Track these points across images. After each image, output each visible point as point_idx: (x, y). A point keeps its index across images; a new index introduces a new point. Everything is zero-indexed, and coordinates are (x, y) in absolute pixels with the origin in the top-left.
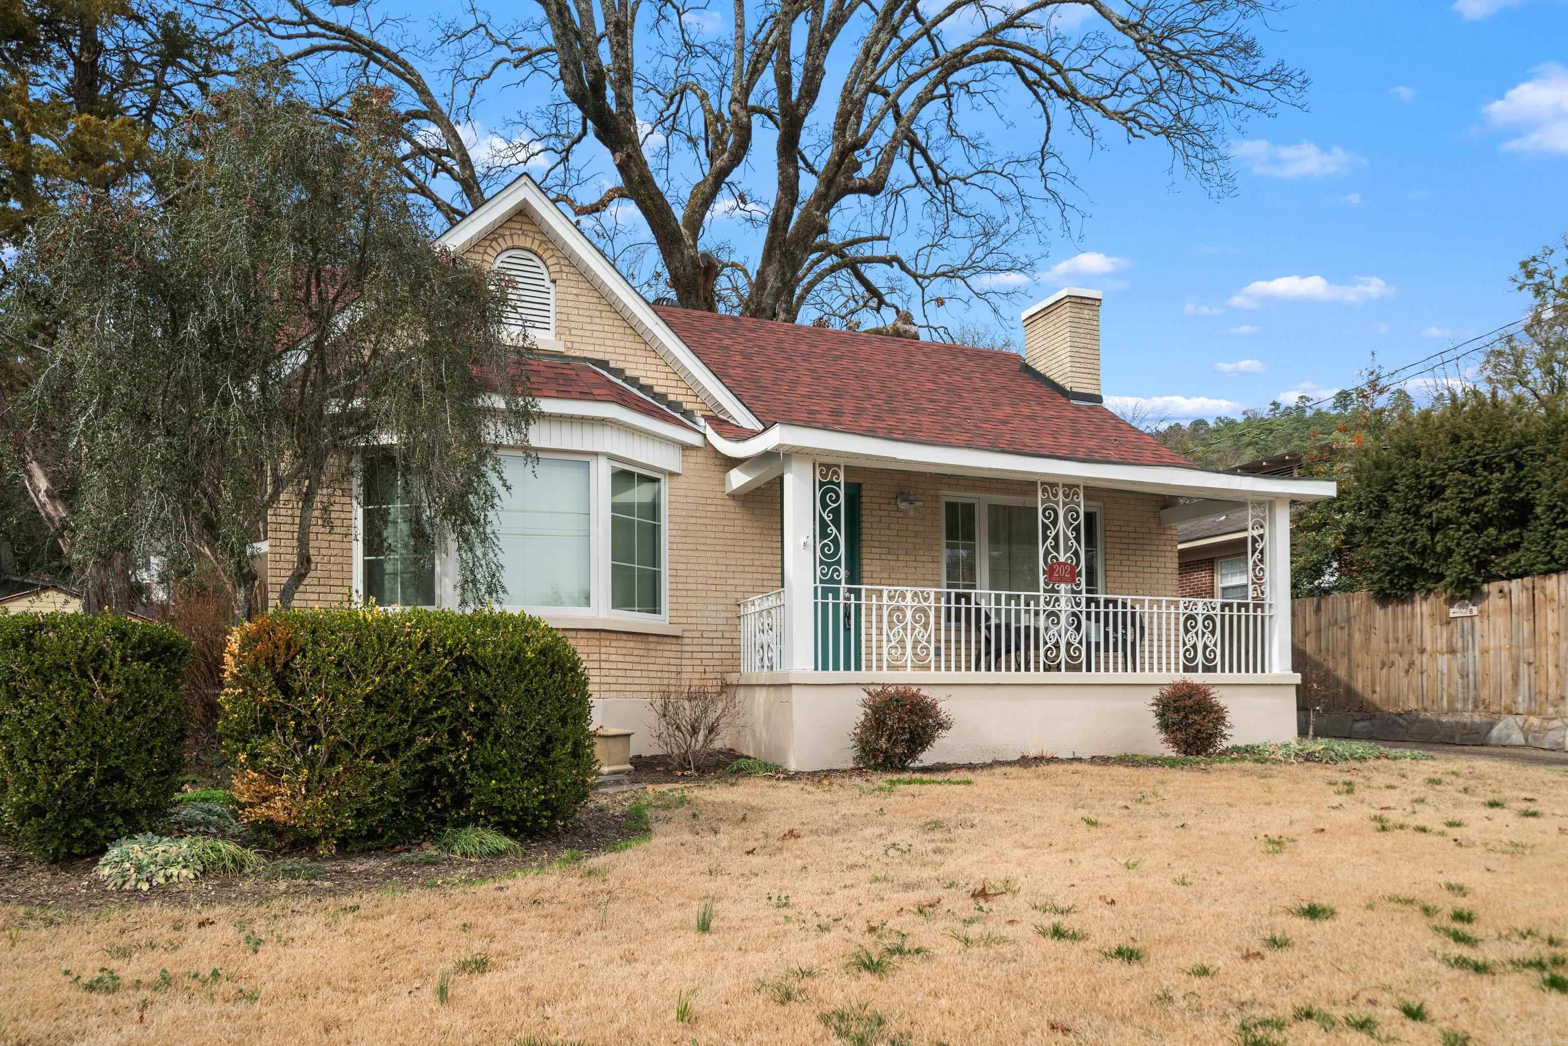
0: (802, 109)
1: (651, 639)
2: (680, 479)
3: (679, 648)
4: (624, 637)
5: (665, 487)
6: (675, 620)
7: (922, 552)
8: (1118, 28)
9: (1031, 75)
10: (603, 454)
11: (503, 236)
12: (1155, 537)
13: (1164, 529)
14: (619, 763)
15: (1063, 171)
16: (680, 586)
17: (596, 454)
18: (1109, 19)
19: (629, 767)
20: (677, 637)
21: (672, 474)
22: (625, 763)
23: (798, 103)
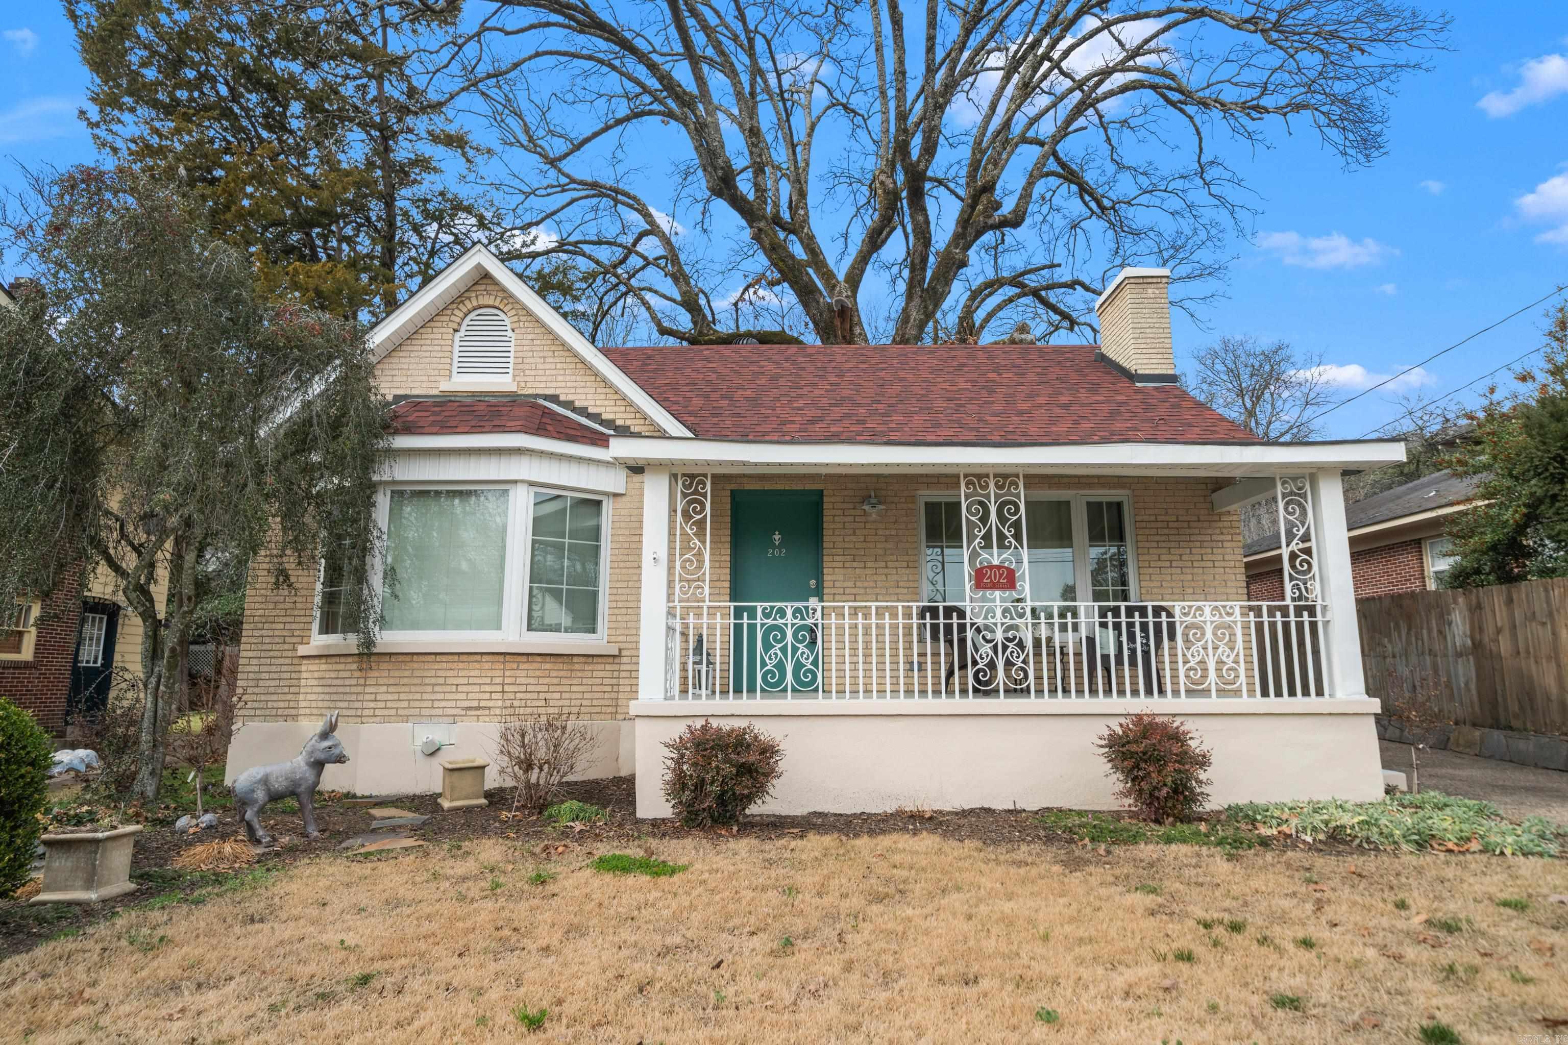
0: (922, 166)
1: (575, 659)
2: (624, 499)
3: (616, 667)
4: (539, 659)
5: (607, 509)
6: (613, 639)
7: (894, 558)
8: (1233, 27)
9: (1175, 96)
10: (522, 481)
11: (469, 298)
12: (1206, 524)
13: (1220, 515)
14: (467, 798)
15: (1227, 175)
16: (620, 604)
17: (515, 482)
18: (1222, 21)
19: (483, 801)
20: (614, 656)
21: (616, 495)
22: (478, 797)
23: (919, 161)
